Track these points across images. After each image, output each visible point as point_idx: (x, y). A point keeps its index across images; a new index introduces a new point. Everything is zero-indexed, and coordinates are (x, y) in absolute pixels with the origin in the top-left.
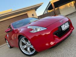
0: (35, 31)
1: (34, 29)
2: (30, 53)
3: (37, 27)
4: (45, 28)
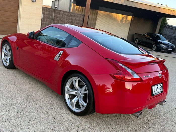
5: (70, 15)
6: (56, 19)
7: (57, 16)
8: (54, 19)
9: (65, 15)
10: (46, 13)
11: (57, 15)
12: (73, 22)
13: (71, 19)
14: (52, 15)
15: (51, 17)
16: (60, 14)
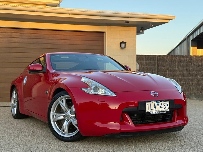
0: (92, 92)
1: (93, 87)
2: (64, 134)
3: (101, 85)
4: (114, 93)
5: (184, 60)
6: (162, 69)
7: (162, 65)
8: (158, 69)
9: (175, 61)
10: (145, 62)
11: (163, 63)
12: (190, 69)
13: (187, 66)
14: (154, 65)
15: (153, 67)
16: (166, 60)
